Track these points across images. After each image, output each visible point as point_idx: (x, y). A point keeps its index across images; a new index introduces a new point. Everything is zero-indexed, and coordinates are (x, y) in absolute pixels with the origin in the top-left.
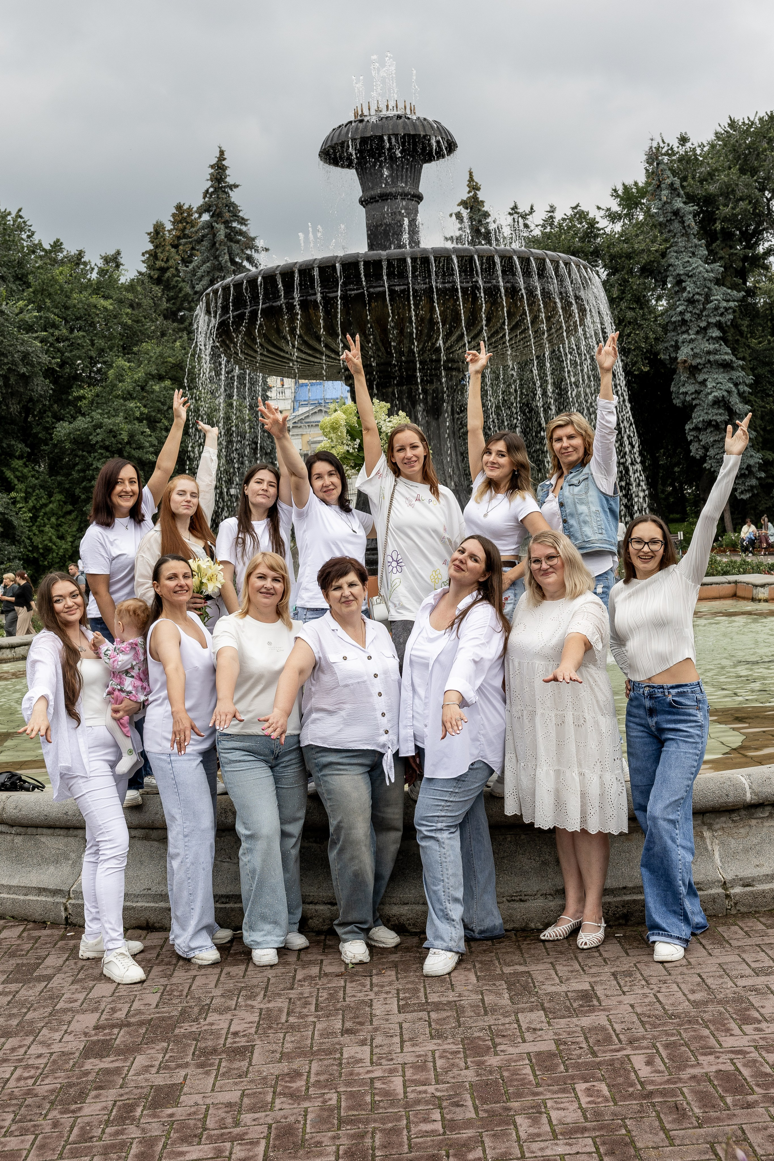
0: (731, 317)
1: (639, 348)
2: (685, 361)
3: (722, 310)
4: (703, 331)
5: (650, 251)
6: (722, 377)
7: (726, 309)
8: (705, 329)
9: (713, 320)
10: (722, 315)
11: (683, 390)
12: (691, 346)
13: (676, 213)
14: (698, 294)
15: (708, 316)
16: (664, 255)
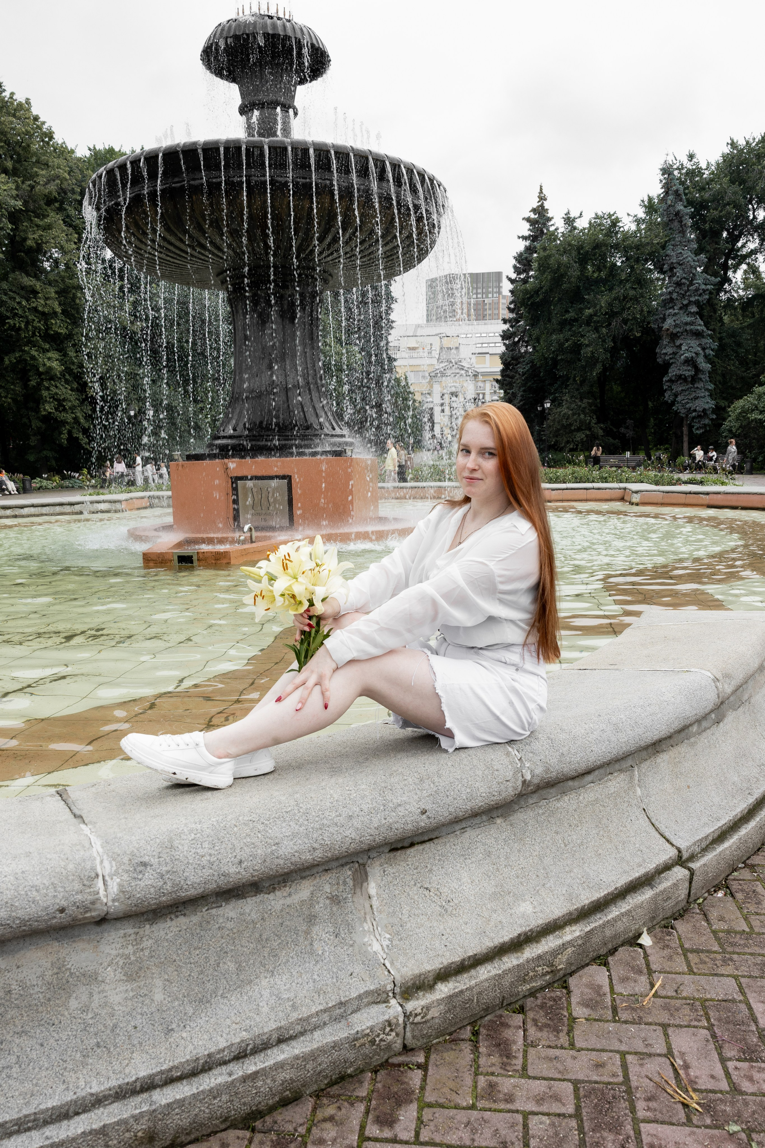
0: (707, 297)
1: (635, 318)
2: (668, 330)
3: (701, 291)
4: (684, 307)
5: (653, 243)
6: (694, 343)
7: (704, 291)
8: (687, 306)
9: (693, 299)
10: (700, 295)
11: (664, 351)
12: (674, 318)
13: (677, 214)
14: (685, 278)
15: (690, 296)
16: (664, 247)
